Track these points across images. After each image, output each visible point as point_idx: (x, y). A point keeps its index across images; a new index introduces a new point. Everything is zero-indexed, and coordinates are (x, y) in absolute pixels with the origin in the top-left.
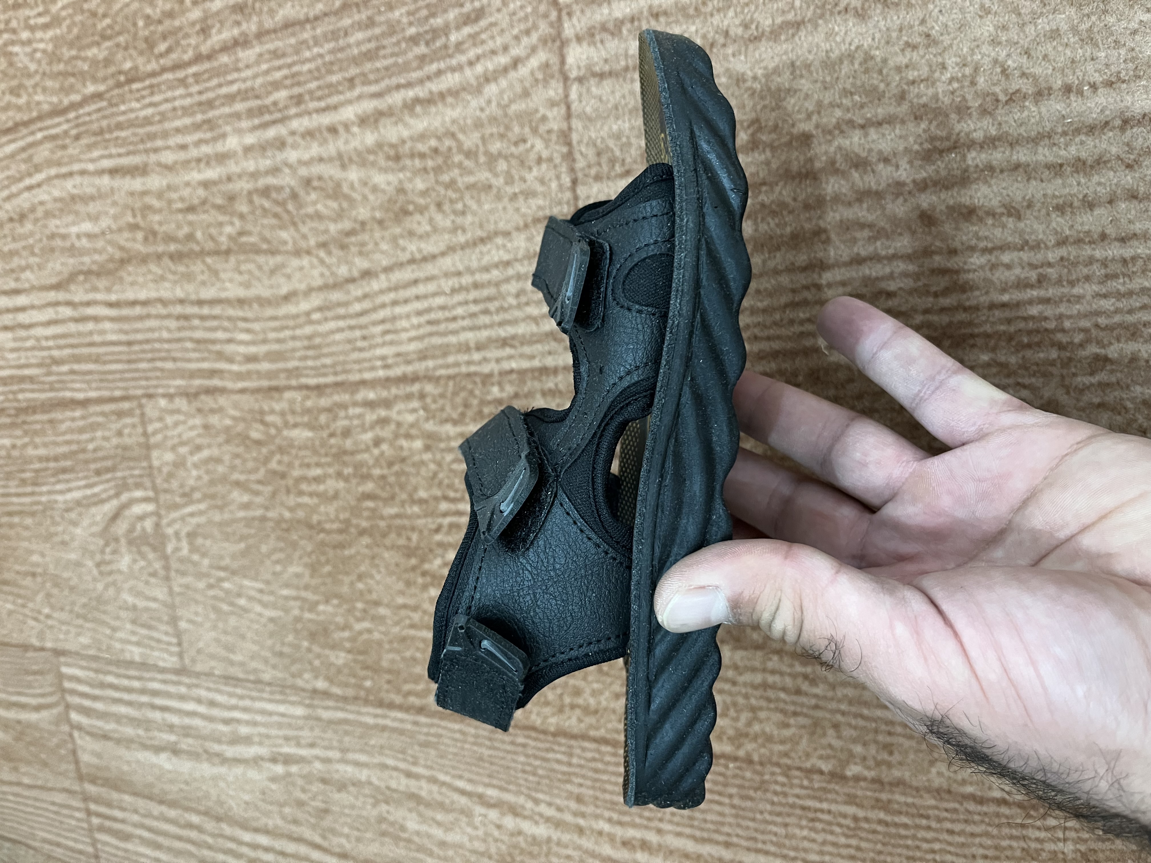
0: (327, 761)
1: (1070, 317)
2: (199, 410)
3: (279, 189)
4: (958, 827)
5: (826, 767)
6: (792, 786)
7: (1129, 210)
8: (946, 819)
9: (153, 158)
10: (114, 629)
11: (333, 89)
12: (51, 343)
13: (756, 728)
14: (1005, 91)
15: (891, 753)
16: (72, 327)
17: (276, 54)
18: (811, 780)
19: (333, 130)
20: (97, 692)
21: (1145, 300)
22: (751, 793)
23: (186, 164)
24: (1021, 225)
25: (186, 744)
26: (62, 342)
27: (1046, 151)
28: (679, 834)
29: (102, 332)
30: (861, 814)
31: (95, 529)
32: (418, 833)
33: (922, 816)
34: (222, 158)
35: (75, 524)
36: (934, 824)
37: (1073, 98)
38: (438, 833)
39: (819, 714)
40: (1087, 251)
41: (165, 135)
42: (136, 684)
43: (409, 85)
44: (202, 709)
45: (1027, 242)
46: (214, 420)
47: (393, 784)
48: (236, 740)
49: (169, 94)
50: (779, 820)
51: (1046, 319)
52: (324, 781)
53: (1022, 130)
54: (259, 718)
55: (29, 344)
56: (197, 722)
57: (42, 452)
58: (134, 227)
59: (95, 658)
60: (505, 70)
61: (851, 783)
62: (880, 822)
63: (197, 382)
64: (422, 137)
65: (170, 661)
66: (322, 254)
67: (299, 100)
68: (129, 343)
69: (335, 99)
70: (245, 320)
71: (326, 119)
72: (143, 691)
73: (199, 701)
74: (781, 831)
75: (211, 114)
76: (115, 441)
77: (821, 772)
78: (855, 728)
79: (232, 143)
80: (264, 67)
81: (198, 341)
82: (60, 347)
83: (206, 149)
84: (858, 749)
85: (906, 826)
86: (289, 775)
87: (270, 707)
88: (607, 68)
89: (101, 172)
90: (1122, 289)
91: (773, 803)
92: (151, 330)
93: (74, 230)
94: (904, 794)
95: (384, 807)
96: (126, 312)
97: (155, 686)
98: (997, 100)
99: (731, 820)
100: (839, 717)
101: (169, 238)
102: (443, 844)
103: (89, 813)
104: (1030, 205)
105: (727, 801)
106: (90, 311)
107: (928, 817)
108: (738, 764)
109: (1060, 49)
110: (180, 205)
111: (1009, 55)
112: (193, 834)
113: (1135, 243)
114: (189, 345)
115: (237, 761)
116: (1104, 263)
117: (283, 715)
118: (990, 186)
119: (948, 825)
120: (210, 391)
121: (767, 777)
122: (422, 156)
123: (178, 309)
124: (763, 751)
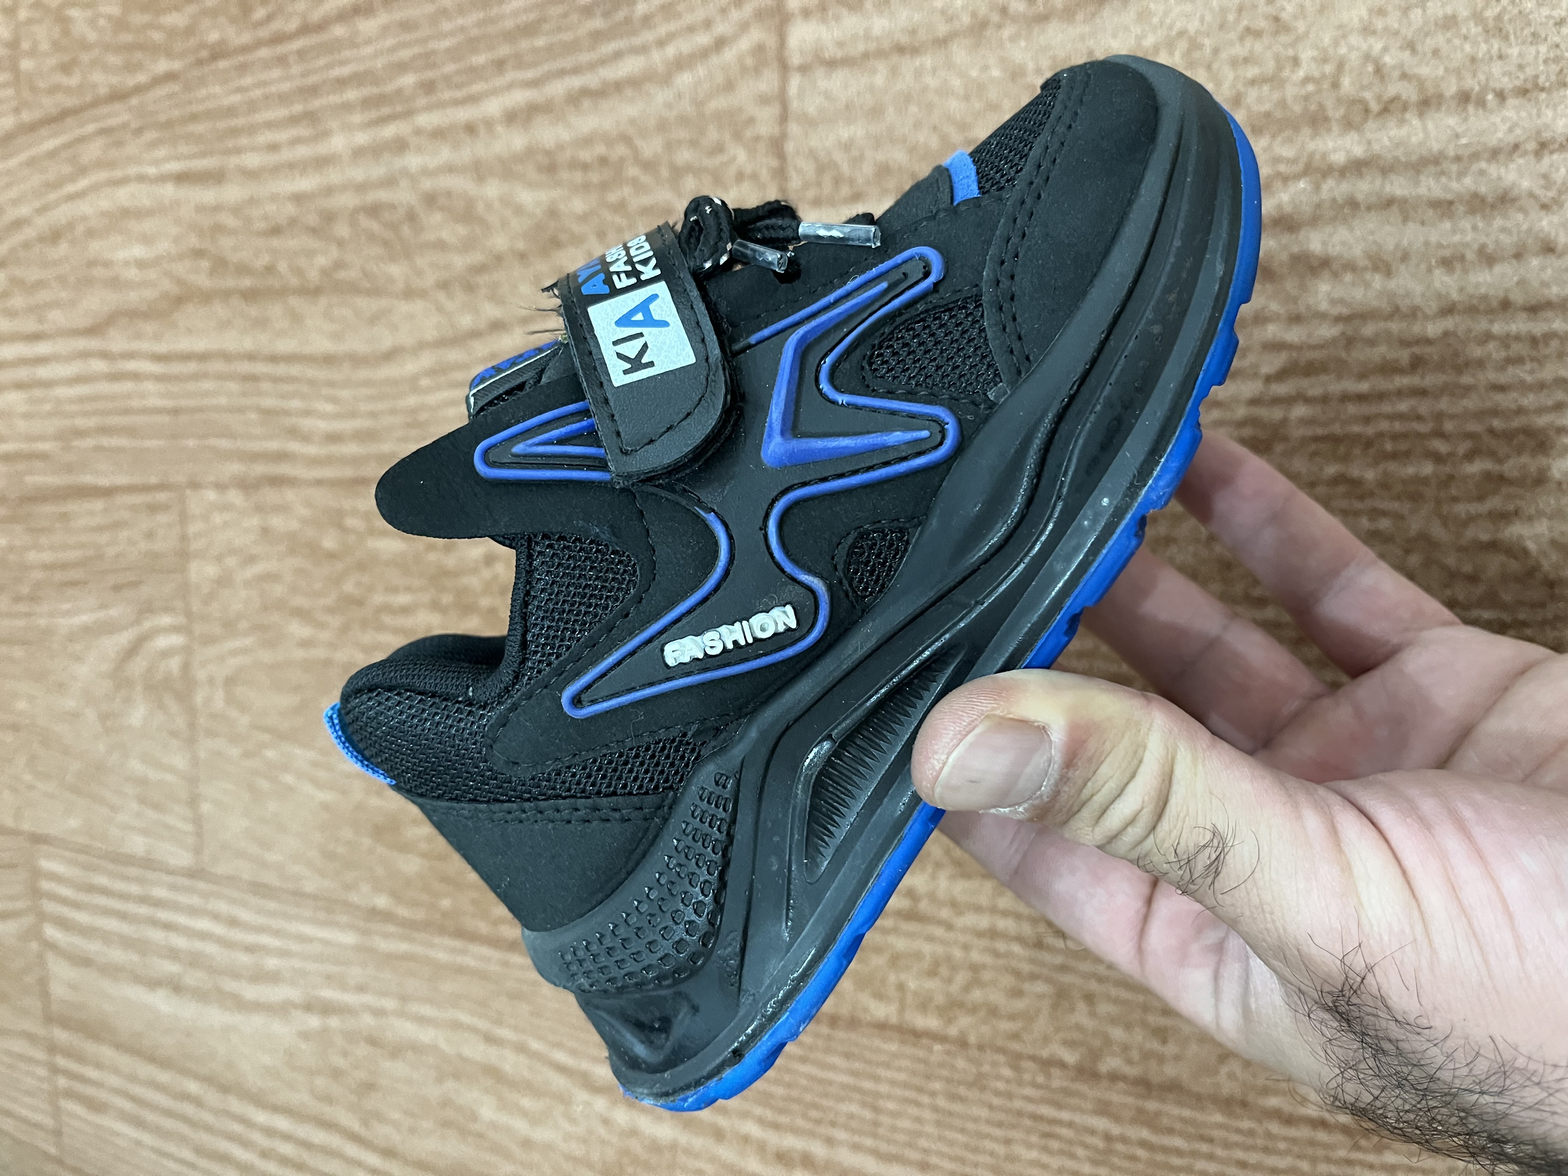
0: (379, 1013)
1: (1452, 417)
2: (259, 509)
3: (392, 207)
4: (1253, 1158)
5: (1070, 1057)
6: (1020, 1083)
7: (1543, 269)
8: (1236, 1145)
9: (234, 161)
10: (114, 809)
11: (475, 73)
12: (74, 408)
13: (977, 995)
14: (1379, 98)
15: (1164, 1041)
16: (105, 387)
17: (406, 26)
18: (1048, 1076)
19: (470, 129)
20: (82, 897)
21: (1560, 395)
22: (962, 1091)
23: (275, 170)
24: (1392, 284)
25: (193, 978)
26: (88, 407)
27: (1432, 182)
28: (856, 1147)
29: (142, 396)
30: (1116, 1130)
31: (105, 667)
32: (494, 1125)
33: (1203, 1138)
34: (322, 162)
35: (78, 659)
36: (1219, 1152)
37: (1471, 109)
38: (521, 1126)
39: (1067, 979)
40: (1482, 325)
41: (252, 130)
42: (135, 889)
43: (576, 70)
44: (219, 929)
45: (1397, 309)
46: (277, 522)
47: (467, 1052)
48: (259, 976)
49: (264, 76)
50: (998, 1132)
51: (1419, 418)
52: (373, 1041)
53: (1399, 153)
54: (294, 947)
55: (47, 407)
56: (211, 948)
57: (47, 557)
58: (198, 254)
59: (84, 850)
60: (704, 54)
61: (1105, 1083)
62: (1144, 1144)
63: (260, 469)
64: (587, 141)
65: (182, 858)
66: (441, 296)
67: (429, 87)
68: (175, 412)
69: (477, 88)
70: (331, 384)
71: (463, 114)
72: (143, 900)
73: (216, 917)
74: (1001, 1150)
75: (316, 103)
76: (143, 545)
77: (1062, 1065)
78: (1116, 1001)
79: (338, 143)
80: (390, 42)
81: (268, 413)
82: (86, 414)
83: (303, 152)
84: (1117, 1033)
85: (1178, 1152)
86: (325, 1030)
87: (309, 930)
88: (839, 54)
89: (163, 179)
90: (1529, 379)
91: (991, 1107)
92: (206, 394)
93: (121, 255)
94: (1180, 1104)
95: (450, 1085)
96: (176, 368)
97: (160, 892)
98: (1367, 111)
99: (930, 1129)
100: (1093, 986)
101: (243, 269)
102: (527, 1144)
103: (55, 1070)
104: (1405, 257)
105: (926, 1099)
106: (131, 366)
107: (1211, 1141)
108: (947, 1046)
109: (1457, 42)
110: (261, 225)
111: (1385, 49)
112: (189, 1109)
113: (1550, 314)
114: (253, 416)
115: (257, 1007)
116: (1506, 341)
117: (326, 942)
118: (1351, 229)
119: (1240, 1155)
120: (277, 482)
121: (986, 1068)
122: (585, 167)
123: (245, 367)
124: (985, 1029)
